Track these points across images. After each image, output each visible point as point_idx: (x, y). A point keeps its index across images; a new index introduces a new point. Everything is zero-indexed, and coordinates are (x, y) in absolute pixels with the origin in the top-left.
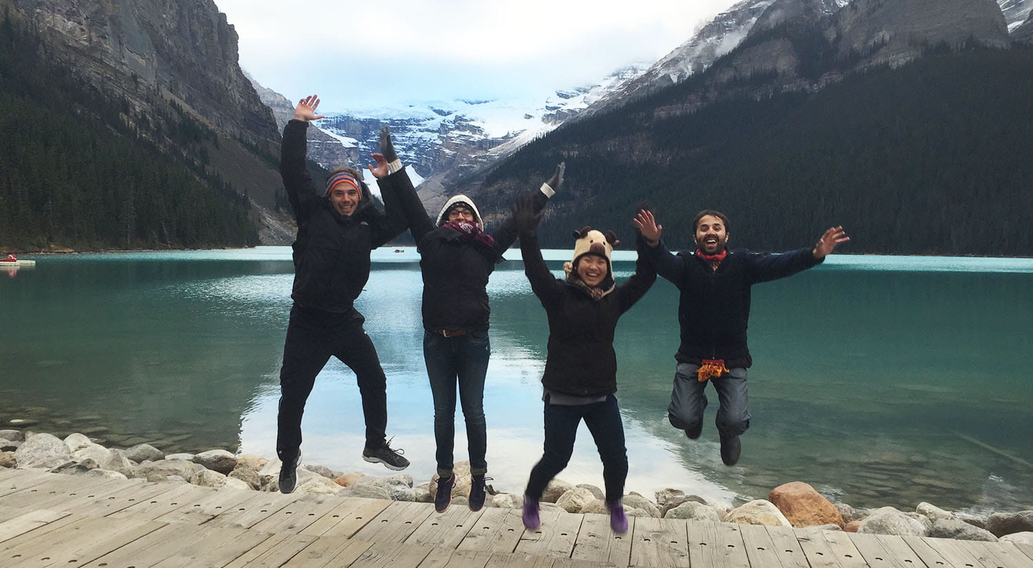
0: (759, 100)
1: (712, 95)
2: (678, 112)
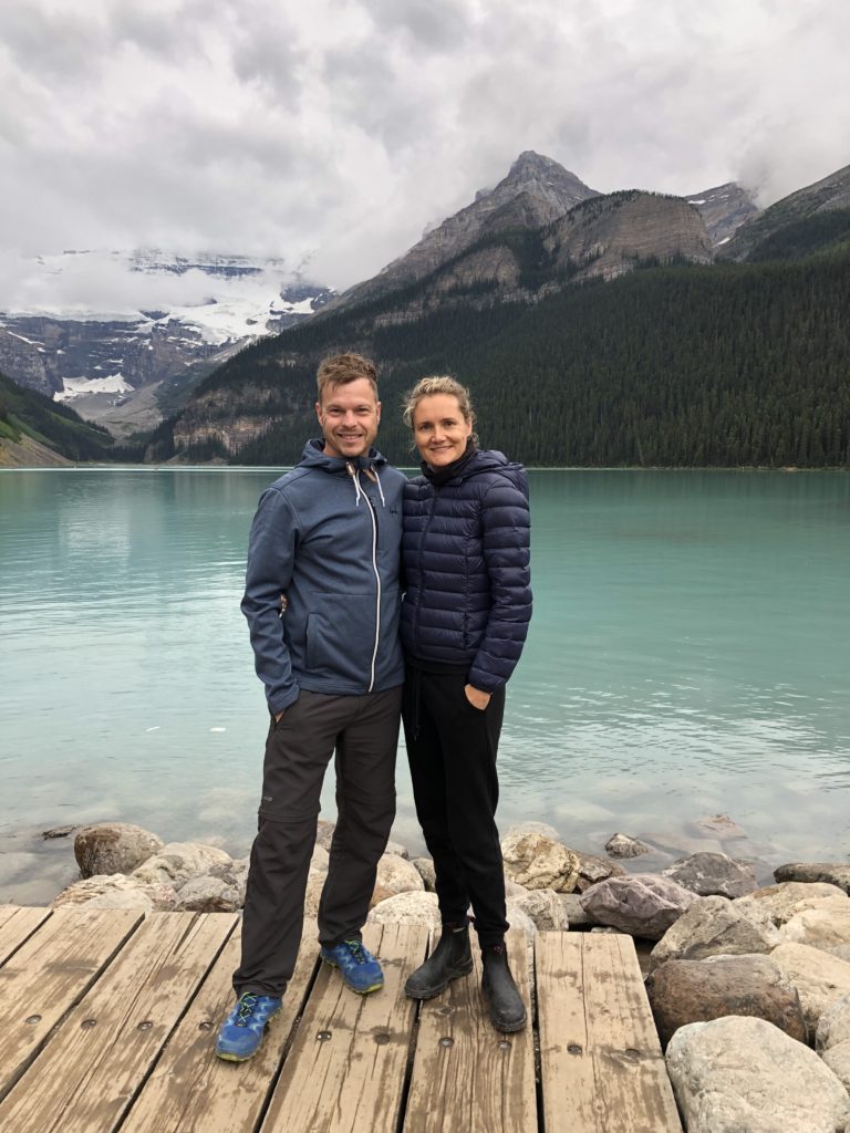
0: (480, 309)
2: (400, 321)
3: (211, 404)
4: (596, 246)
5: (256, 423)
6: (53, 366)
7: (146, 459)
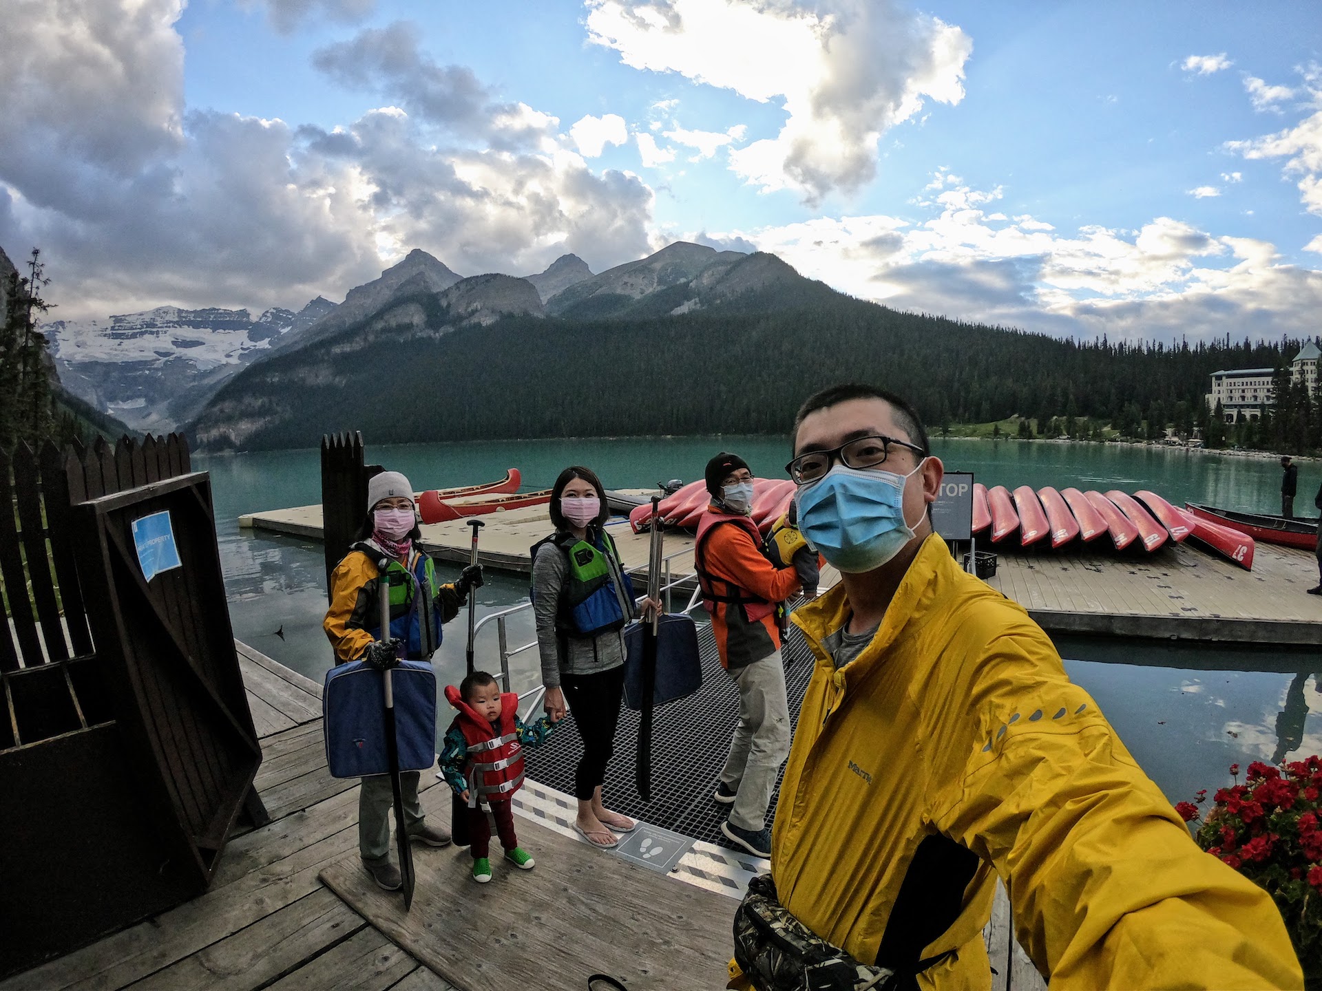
0: (402, 342)
3: (222, 411)
4: (475, 304)
5: (253, 423)
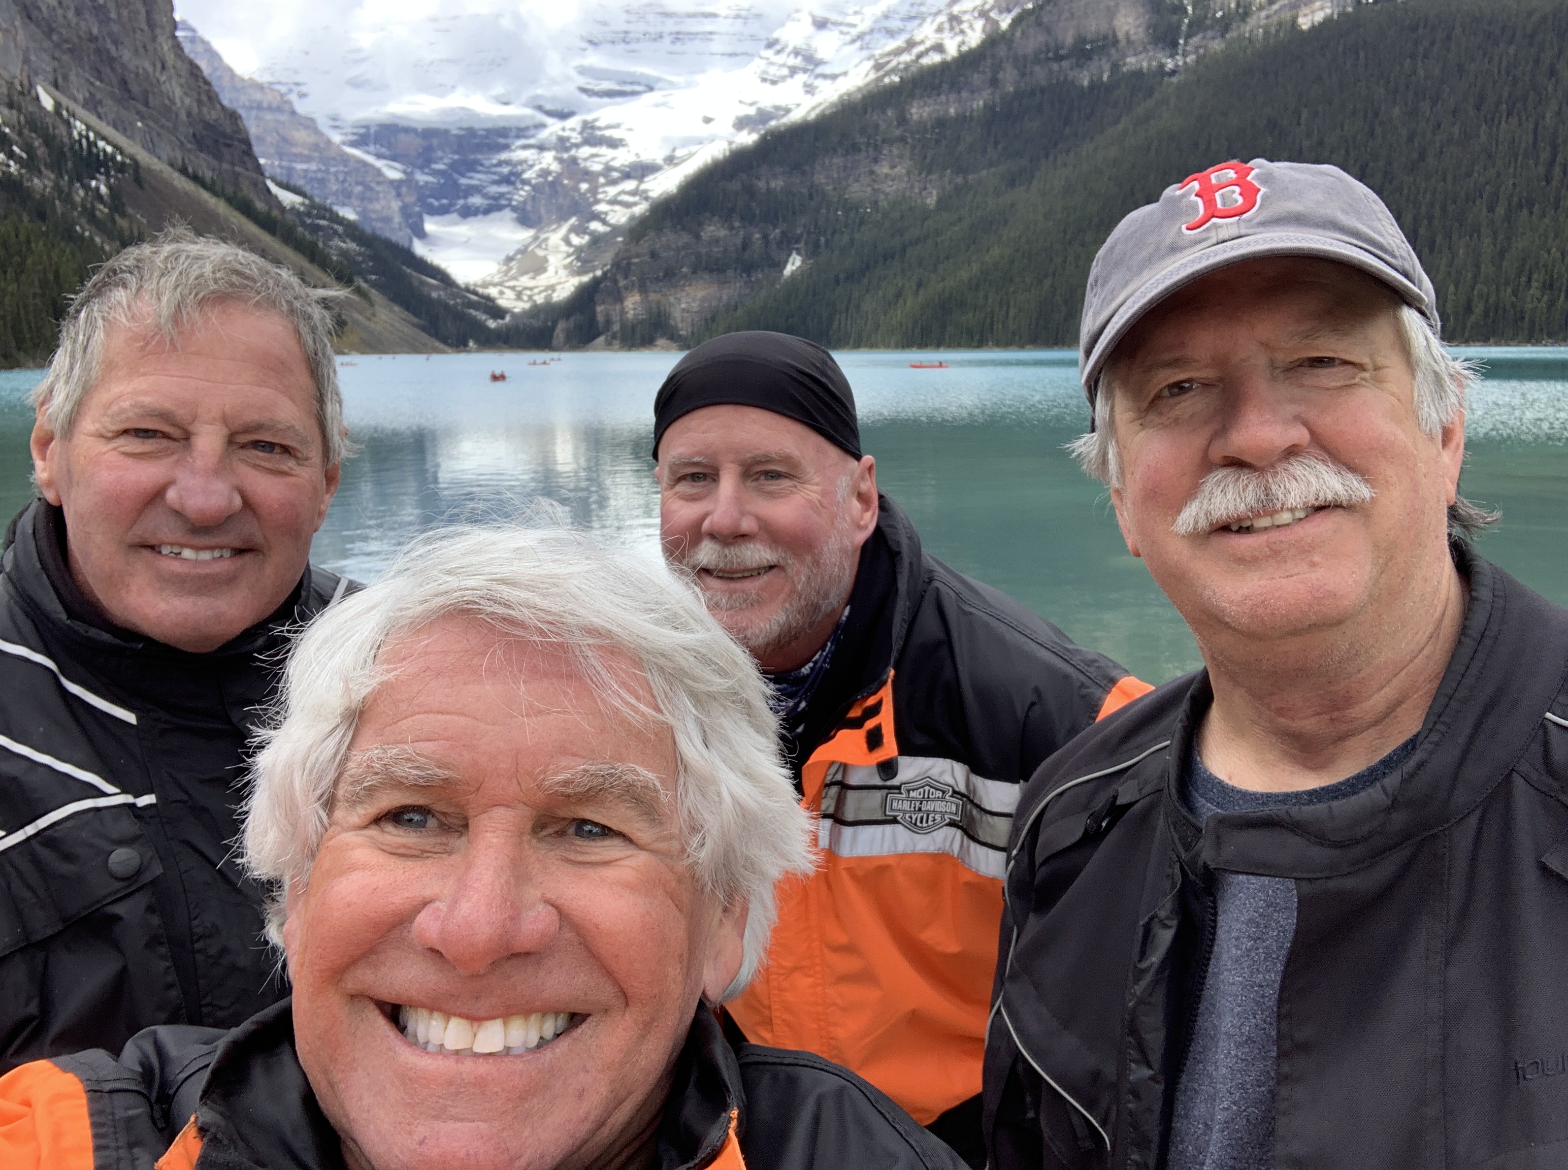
0: (1086, 83)
1: (1009, 78)
2: (952, 111)
3: (653, 255)
5: (722, 283)
6: (411, 199)
7: (555, 342)
